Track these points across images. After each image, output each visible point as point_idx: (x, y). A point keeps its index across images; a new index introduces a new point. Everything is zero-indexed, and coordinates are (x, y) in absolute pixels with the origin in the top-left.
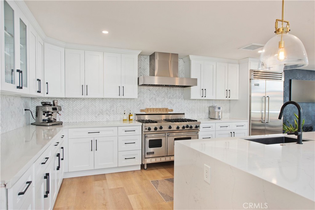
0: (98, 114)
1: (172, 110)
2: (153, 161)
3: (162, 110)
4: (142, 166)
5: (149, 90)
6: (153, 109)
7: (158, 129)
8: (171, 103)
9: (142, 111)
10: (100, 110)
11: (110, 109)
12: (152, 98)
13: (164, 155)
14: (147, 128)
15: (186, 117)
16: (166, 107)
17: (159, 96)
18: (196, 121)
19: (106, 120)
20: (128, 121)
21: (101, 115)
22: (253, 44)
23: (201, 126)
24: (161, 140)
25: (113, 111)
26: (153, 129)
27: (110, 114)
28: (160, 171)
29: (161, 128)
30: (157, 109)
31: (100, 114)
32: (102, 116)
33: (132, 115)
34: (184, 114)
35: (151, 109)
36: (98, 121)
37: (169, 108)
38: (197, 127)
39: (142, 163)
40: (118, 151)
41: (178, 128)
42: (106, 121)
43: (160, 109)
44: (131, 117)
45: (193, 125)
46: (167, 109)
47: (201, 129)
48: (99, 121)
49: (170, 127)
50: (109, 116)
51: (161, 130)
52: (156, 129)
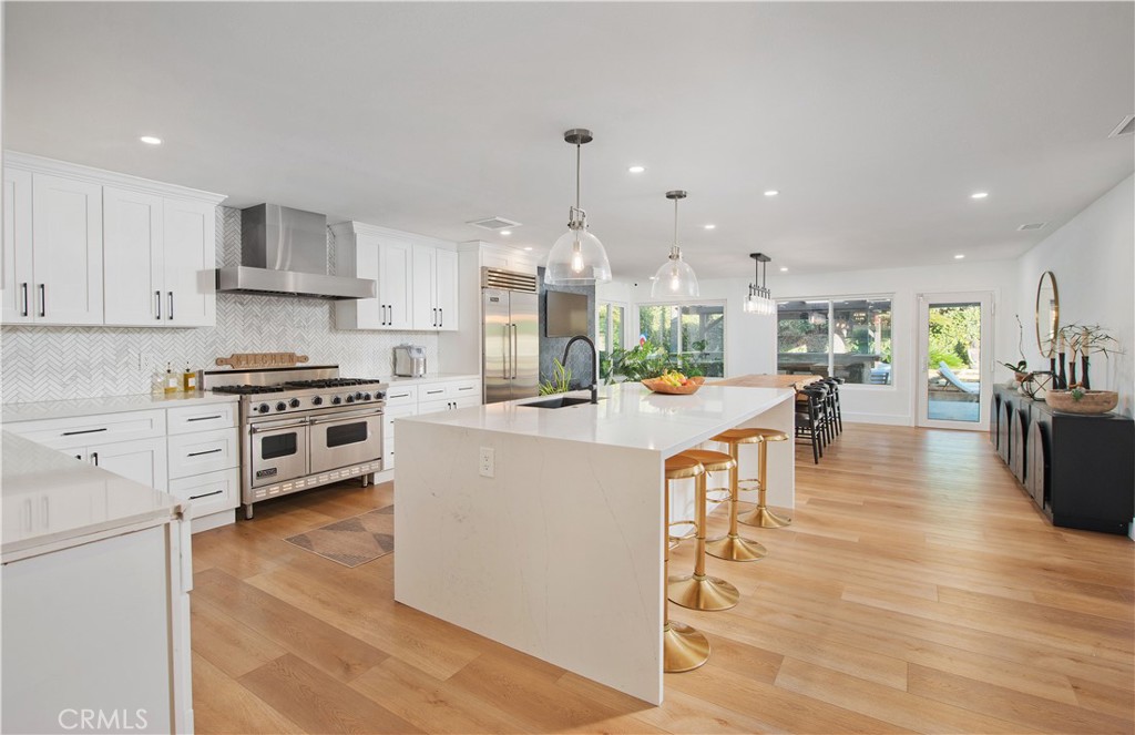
0: (71, 375)
1: (306, 359)
2: (275, 491)
3: (278, 359)
4: (241, 512)
5: (241, 304)
6: (255, 355)
7: (288, 409)
8: (303, 339)
9: (219, 361)
10: (78, 362)
11: (115, 358)
12: (250, 326)
13: (304, 474)
14: (259, 408)
15: (344, 374)
16: (290, 351)
17: (269, 320)
18: (378, 381)
19: (102, 393)
20: (182, 393)
21: (83, 378)
22: (498, 218)
23: (389, 392)
24: (294, 435)
25: (127, 364)
26: (273, 410)
27: (114, 374)
28: (293, 515)
29: (295, 403)
30: (265, 355)
31: (78, 374)
32: (88, 381)
33: (192, 375)
34: (337, 367)
35: (247, 355)
36: (72, 397)
37: (299, 353)
38: (380, 396)
39: (242, 504)
40: (168, 481)
41: (337, 401)
42: (102, 397)
43: (273, 357)
44: (190, 380)
45: (371, 390)
46: (291, 357)
47: (387, 400)
48: (75, 400)
49: (318, 401)
50: (114, 380)
51: (296, 409)
52: (281, 407)
